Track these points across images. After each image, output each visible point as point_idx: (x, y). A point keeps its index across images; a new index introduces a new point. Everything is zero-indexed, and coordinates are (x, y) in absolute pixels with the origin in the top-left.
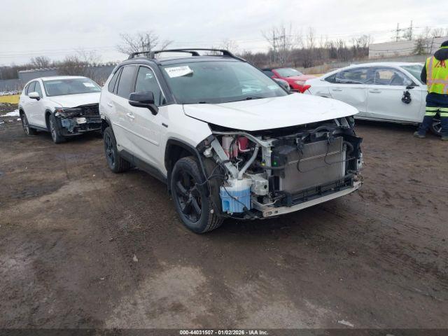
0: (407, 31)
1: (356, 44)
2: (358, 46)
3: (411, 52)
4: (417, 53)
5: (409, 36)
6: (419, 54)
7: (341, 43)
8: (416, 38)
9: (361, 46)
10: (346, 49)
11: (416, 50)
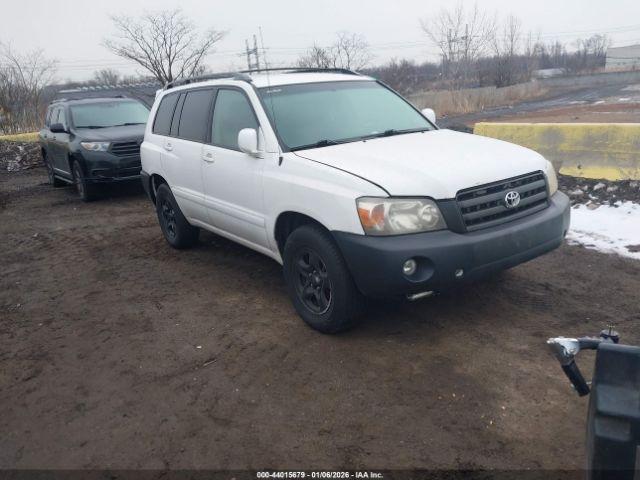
1: (582, 48)
2: (586, 51)
7: (558, 46)
9: (591, 51)
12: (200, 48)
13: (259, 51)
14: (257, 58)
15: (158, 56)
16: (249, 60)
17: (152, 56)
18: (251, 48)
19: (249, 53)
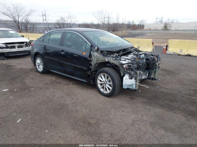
0: (161, 19)
1: (139, 23)
2: (140, 24)
3: (162, 28)
4: (164, 29)
5: (161, 22)
6: (165, 29)
7: (133, 22)
8: (164, 22)
9: (142, 24)
10: (135, 25)
11: (164, 28)
12: (27, 14)
13: (46, 15)
14: (46, 17)
15: (15, 15)
16: (43, 18)
17: (13, 15)
18: (44, 14)
19: (43, 16)
